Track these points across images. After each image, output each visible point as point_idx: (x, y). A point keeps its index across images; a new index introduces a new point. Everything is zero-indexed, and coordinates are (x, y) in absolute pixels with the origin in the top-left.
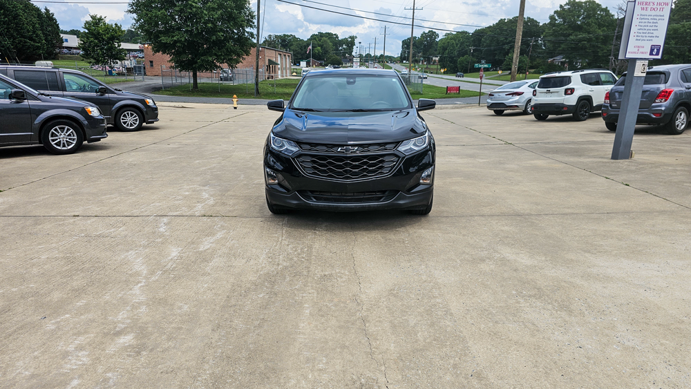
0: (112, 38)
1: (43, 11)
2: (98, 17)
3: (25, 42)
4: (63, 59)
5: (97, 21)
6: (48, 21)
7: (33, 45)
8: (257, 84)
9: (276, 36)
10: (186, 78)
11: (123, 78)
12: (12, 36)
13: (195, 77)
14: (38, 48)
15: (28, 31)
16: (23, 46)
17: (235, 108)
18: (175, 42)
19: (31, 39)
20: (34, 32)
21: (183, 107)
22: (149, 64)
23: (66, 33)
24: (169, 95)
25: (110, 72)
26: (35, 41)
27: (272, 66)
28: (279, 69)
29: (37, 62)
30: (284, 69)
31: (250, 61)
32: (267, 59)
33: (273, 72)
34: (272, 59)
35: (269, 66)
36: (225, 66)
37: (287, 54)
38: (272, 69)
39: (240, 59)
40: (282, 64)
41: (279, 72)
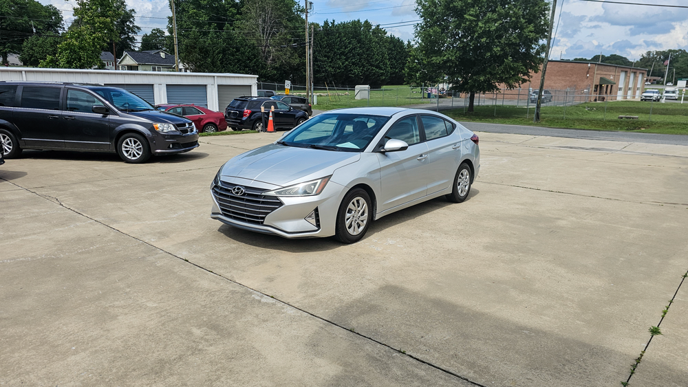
3: (372, 70)
9: (657, 52)
10: (463, 103)
12: (363, 65)
13: (472, 98)
15: (377, 61)
18: (445, 62)
19: (378, 67)
20: (382, 61)
25: (429, 95)
26: (381, 69)
27: (607, 86)
28: (620, 89)
29: (357, 87)
30: (629, 89)
31: (574, 79)
32: (599, 77)
33: (606, 93)
34: (607, 77)
35: (601, 85)
36: (502, 86)
37: (638, 72)
38: (605, 89)
39: (526, 77)
40: (627, 83)
41: (620, 93)
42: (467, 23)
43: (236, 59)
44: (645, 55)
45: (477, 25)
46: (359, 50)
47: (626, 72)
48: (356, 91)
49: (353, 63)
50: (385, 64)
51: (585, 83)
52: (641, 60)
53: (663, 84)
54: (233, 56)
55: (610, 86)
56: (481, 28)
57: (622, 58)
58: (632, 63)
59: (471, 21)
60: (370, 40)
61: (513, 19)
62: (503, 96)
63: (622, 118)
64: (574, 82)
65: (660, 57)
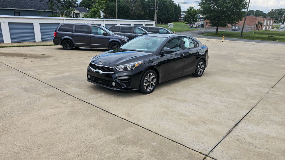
0: (195, 15)
1: (178, 5)
2: (192, 7)
3: (169, 16)
4: (180, 21)
5: (191, 8)
6: (178, 9)
7: (171, 17)
8: (242, 32)
9: (276, 10)
10: (214, 30)
11: (196, 29)
12: (165, 14)
13: (217, 29)
14: (172, 18)
15: (170, 13)
16: (168, 18)
17: (223, 41)
18: (211, 16)
19: (171, 15)
20: (172, 13)
21: (205, 40)
22: (206, 23)
23: (182, 12)
24: (205, 35)
25: (192, 26)
27: (260, 25)
28: (264, 26)
29: (169, 23)
30: (268, 26)
31: (248, 22)
32: (258, 21)
33: (260, 27)
34: (260, 21)
35: (258, 24)
36: (229, 25)
37: (271, 19)
38: (259, 26)
39: (237, 22)
40: (267, 23)
41: (264, 27)
42: (220, 4)
43: (122, 12)
44: (271, 11)
45: (223, 4)
46: (164, 9)
47: (267, 19)
48: (169, 25)
49: (162, 14)
50: (173, 14)
51: (253, 24)
52: (269, 13)
53: (278, 23)
54: (121, 11)
55: (261, 25)
56: (225, 5)
57: (261, 11)
58: (266, 14)
59: (221, 3)
60: (168, 5)
61: (235, 2)
62: (229, 29)
63: (269, 37)
64: (249, 23)
65: (277, 12)
